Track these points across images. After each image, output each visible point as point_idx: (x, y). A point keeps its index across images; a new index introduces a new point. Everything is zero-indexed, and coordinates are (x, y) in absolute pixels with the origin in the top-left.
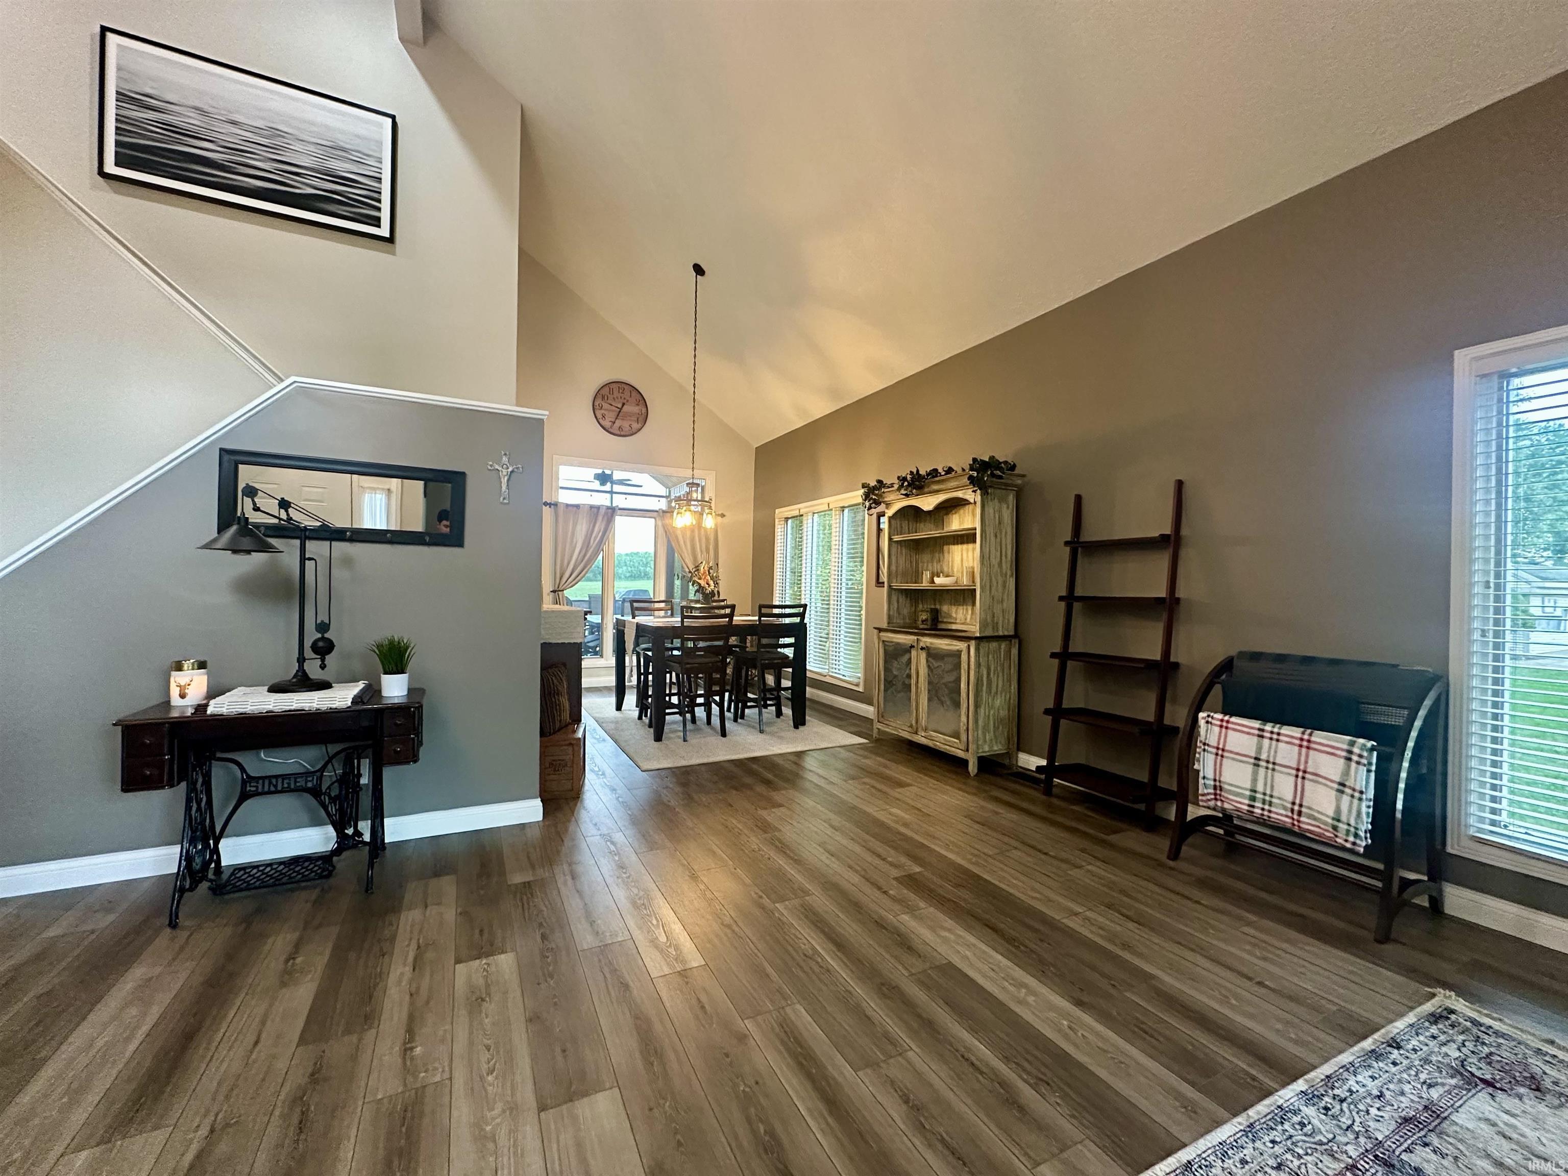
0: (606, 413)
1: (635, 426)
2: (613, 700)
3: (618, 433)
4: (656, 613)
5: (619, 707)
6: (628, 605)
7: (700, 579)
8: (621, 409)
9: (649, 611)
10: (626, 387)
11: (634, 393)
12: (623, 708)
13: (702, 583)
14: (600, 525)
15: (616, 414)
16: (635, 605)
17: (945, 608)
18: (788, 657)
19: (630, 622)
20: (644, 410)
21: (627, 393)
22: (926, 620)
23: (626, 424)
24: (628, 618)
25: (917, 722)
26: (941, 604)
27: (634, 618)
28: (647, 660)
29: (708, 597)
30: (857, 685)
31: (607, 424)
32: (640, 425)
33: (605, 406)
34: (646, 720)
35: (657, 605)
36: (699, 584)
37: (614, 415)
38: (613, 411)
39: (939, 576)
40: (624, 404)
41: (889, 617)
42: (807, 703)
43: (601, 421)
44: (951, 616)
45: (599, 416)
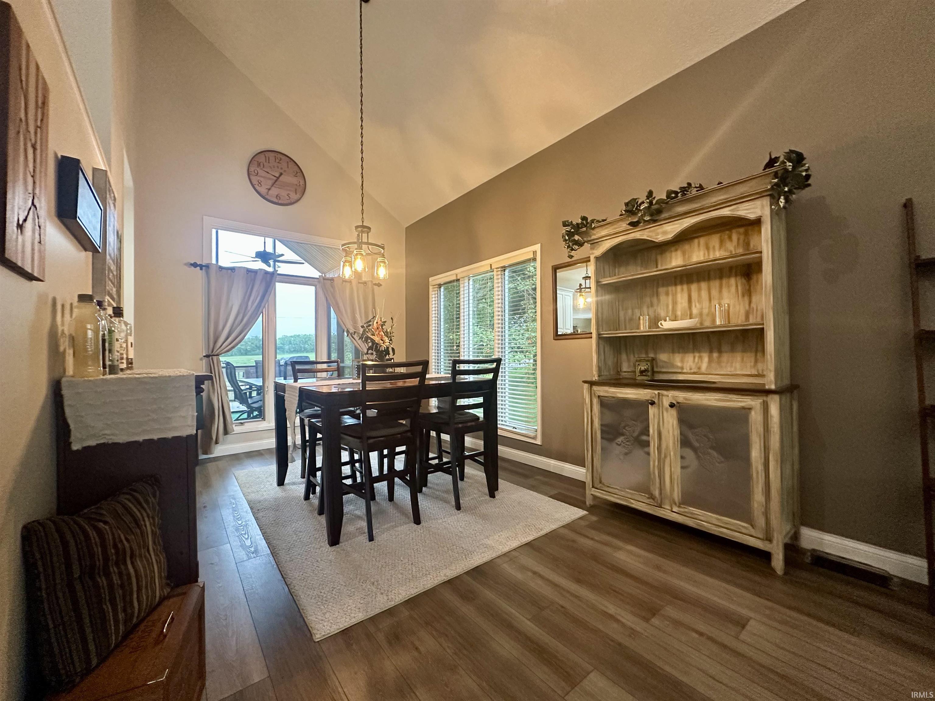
0: (262, 179)
1: (294, 197)
2: (273, 468)
3: (275, 200)
4: (319, 375)
5: (281, 482)
6: (289, 368)
7: (373, 335)
8: (278, 178)
9: (312, 373)
10: (283, 157)
11: (291, 164)
12: (286, 481)
13: (377, 339)
14: (258, 288)
15: (274, 181)
16: (298, 367)
17: (663, 357)
18: (478, 418)
19: (291, 387)
20: (302, 182)
21: (284, 165)
22: (645, 371)
23: (283, 193)
24: (290, 381)
25: (661, 494)
26: (656, 353)
27: (296, 381)
28: (314, 430)
29: (382, 354)
30: (534, 438)
31: (263, 190)
32: (298, 196)
33: (261, 172)
34: (315, 500)
35: (319, 366)
36: (373, 341)
37: (270, 182)
38: (270, 179)
39: (665, 320)
40: (281, 174)
41: (600, 369)
42: (500, 463)
43: (256, 186)
44: (673, 366)
45: (255, 182)
